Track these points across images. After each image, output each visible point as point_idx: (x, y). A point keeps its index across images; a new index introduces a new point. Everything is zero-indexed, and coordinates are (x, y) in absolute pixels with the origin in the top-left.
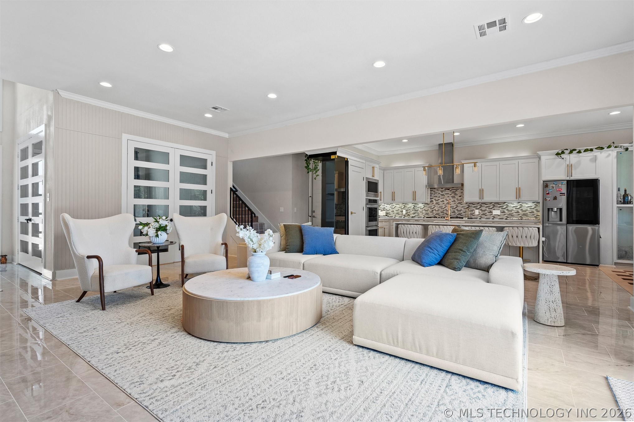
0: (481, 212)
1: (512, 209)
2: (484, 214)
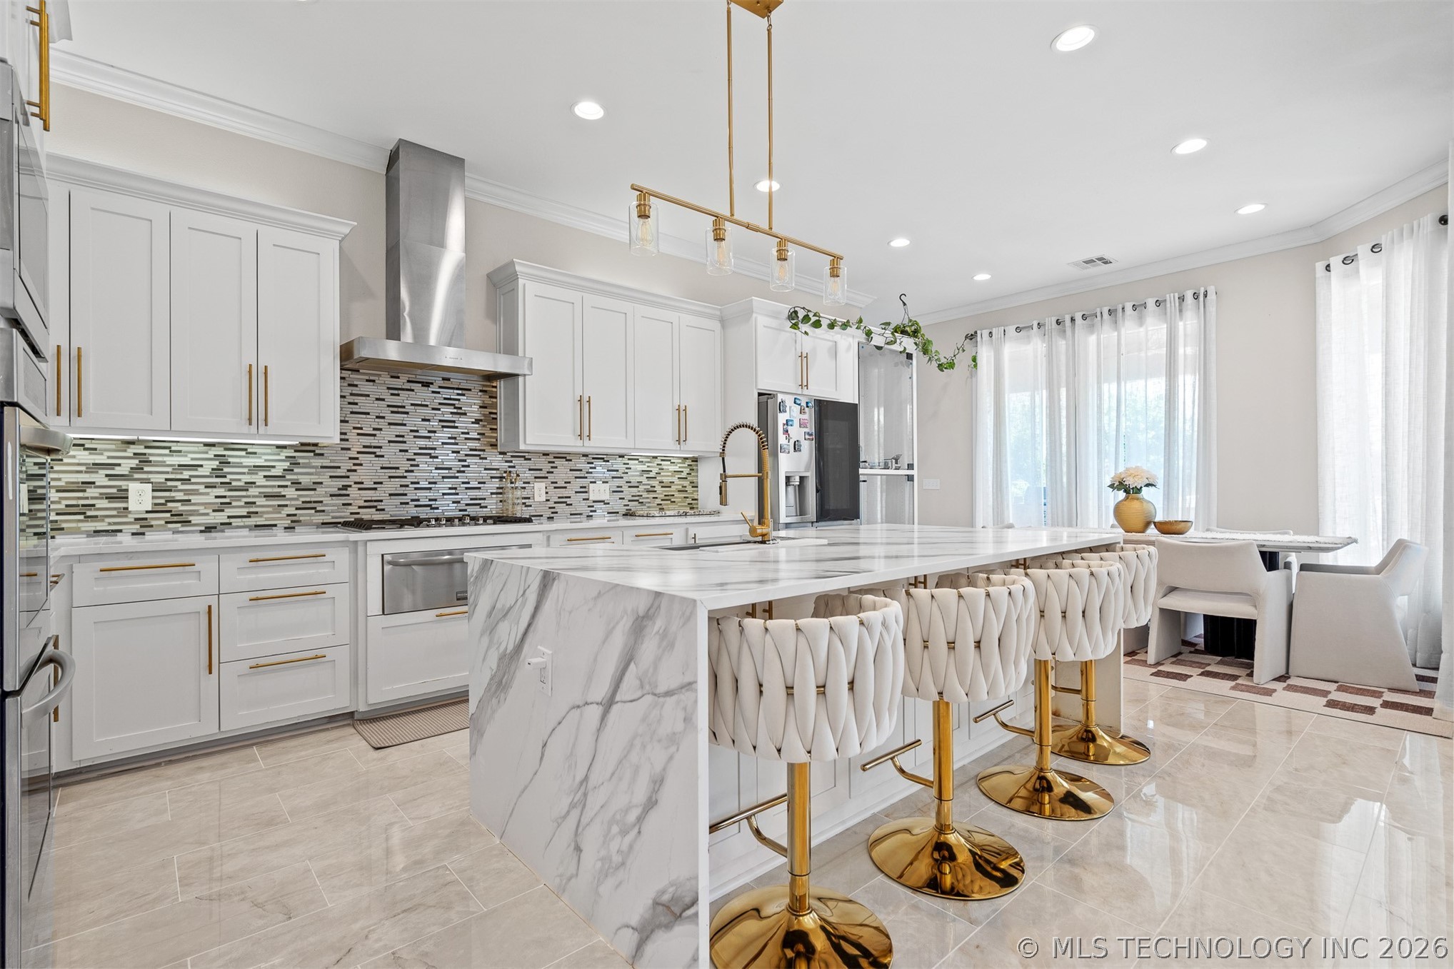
0: (552, 490)
1: (638, 479)
2: (564, 501)
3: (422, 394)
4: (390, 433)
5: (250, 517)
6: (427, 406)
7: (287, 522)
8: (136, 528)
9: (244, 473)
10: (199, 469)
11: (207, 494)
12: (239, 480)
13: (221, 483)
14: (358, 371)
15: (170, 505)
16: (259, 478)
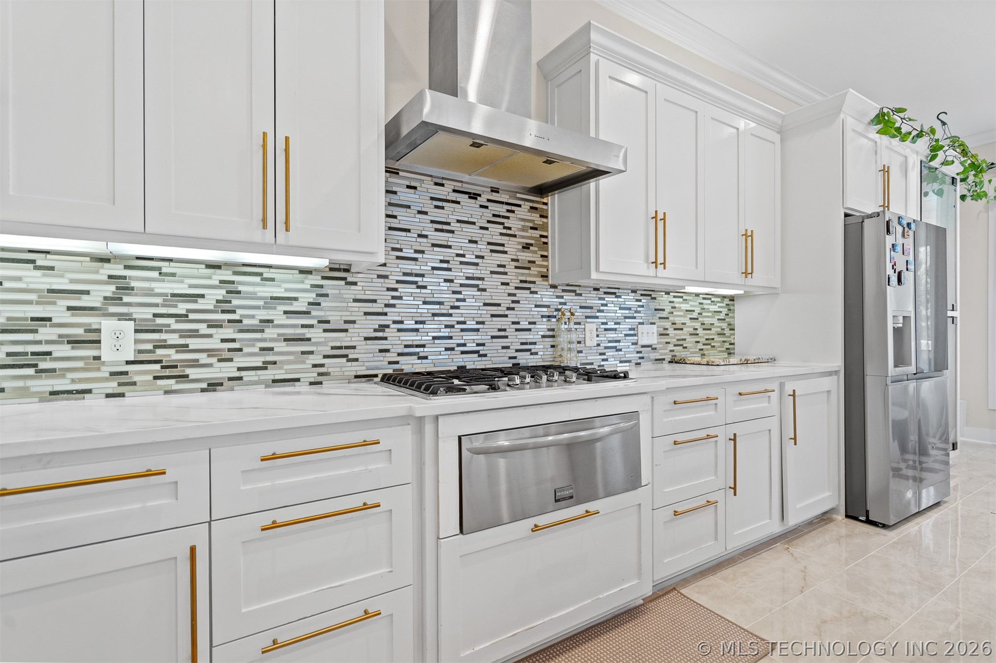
2: (613, 345)
3: (469, 209)
4: (433, 257)
5: (266, 368)
6: (474, 223)
7: (313, 376)
8: (112, 386)
9: (258, 308)
10: (200, 300)
11: (210, 336)
12: (253, 317)
13: (229, 321)
14: (398, 173)
15: (160, 352)
16: (277, 314)
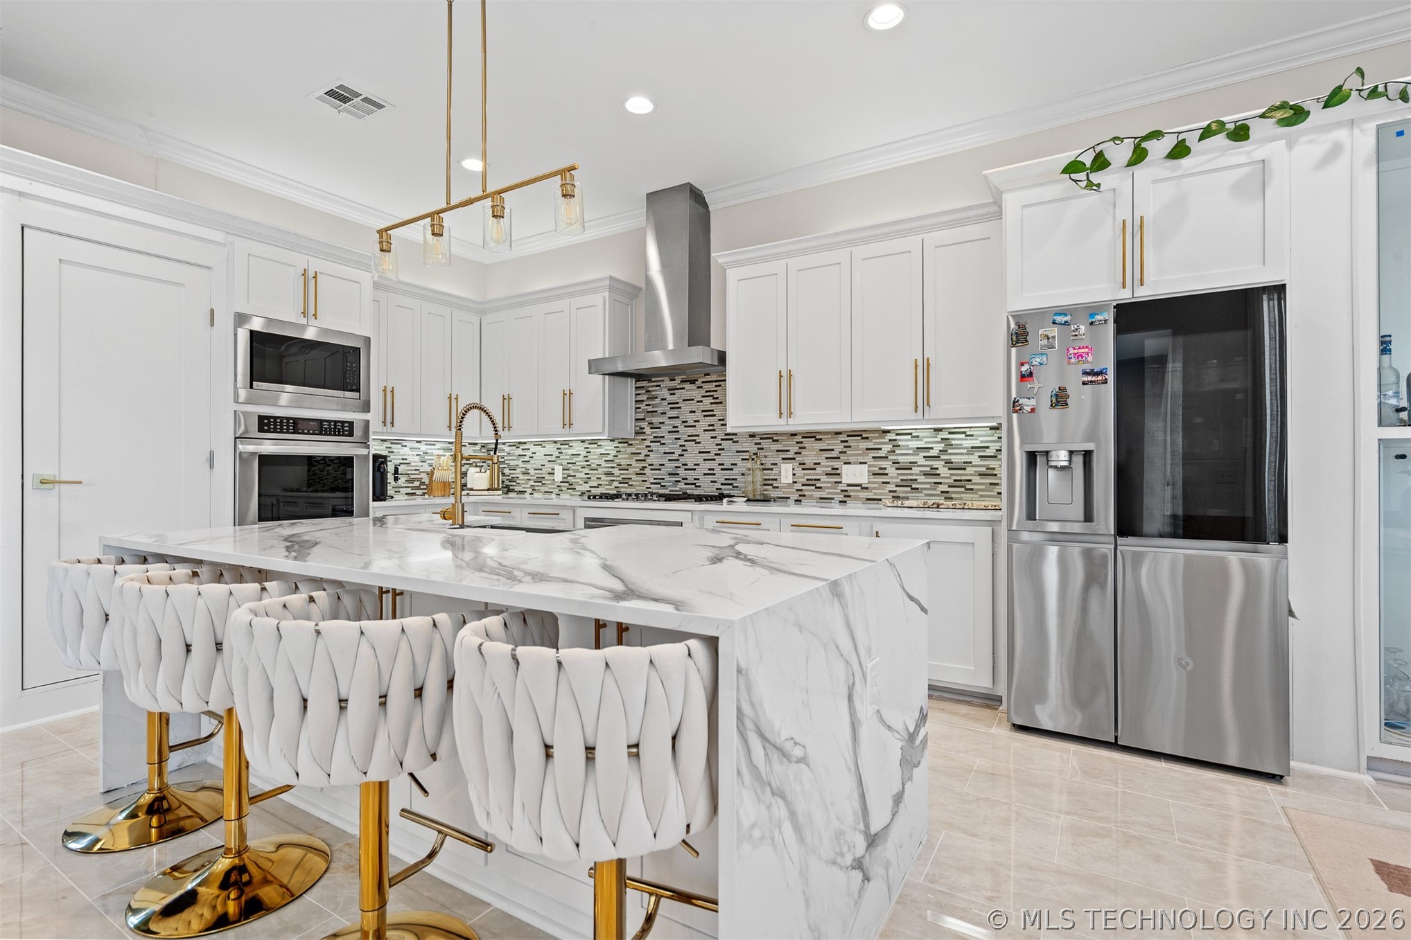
0: (799, 472)
1: (912, 459)
2: (813, 483)
3: (690, 391)
4: (670, 425)
5: (598, 487)
6: (693, 400)
10: (579, 456)
15: (569, 478)
